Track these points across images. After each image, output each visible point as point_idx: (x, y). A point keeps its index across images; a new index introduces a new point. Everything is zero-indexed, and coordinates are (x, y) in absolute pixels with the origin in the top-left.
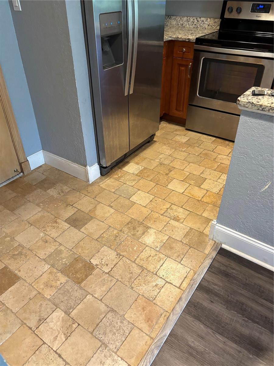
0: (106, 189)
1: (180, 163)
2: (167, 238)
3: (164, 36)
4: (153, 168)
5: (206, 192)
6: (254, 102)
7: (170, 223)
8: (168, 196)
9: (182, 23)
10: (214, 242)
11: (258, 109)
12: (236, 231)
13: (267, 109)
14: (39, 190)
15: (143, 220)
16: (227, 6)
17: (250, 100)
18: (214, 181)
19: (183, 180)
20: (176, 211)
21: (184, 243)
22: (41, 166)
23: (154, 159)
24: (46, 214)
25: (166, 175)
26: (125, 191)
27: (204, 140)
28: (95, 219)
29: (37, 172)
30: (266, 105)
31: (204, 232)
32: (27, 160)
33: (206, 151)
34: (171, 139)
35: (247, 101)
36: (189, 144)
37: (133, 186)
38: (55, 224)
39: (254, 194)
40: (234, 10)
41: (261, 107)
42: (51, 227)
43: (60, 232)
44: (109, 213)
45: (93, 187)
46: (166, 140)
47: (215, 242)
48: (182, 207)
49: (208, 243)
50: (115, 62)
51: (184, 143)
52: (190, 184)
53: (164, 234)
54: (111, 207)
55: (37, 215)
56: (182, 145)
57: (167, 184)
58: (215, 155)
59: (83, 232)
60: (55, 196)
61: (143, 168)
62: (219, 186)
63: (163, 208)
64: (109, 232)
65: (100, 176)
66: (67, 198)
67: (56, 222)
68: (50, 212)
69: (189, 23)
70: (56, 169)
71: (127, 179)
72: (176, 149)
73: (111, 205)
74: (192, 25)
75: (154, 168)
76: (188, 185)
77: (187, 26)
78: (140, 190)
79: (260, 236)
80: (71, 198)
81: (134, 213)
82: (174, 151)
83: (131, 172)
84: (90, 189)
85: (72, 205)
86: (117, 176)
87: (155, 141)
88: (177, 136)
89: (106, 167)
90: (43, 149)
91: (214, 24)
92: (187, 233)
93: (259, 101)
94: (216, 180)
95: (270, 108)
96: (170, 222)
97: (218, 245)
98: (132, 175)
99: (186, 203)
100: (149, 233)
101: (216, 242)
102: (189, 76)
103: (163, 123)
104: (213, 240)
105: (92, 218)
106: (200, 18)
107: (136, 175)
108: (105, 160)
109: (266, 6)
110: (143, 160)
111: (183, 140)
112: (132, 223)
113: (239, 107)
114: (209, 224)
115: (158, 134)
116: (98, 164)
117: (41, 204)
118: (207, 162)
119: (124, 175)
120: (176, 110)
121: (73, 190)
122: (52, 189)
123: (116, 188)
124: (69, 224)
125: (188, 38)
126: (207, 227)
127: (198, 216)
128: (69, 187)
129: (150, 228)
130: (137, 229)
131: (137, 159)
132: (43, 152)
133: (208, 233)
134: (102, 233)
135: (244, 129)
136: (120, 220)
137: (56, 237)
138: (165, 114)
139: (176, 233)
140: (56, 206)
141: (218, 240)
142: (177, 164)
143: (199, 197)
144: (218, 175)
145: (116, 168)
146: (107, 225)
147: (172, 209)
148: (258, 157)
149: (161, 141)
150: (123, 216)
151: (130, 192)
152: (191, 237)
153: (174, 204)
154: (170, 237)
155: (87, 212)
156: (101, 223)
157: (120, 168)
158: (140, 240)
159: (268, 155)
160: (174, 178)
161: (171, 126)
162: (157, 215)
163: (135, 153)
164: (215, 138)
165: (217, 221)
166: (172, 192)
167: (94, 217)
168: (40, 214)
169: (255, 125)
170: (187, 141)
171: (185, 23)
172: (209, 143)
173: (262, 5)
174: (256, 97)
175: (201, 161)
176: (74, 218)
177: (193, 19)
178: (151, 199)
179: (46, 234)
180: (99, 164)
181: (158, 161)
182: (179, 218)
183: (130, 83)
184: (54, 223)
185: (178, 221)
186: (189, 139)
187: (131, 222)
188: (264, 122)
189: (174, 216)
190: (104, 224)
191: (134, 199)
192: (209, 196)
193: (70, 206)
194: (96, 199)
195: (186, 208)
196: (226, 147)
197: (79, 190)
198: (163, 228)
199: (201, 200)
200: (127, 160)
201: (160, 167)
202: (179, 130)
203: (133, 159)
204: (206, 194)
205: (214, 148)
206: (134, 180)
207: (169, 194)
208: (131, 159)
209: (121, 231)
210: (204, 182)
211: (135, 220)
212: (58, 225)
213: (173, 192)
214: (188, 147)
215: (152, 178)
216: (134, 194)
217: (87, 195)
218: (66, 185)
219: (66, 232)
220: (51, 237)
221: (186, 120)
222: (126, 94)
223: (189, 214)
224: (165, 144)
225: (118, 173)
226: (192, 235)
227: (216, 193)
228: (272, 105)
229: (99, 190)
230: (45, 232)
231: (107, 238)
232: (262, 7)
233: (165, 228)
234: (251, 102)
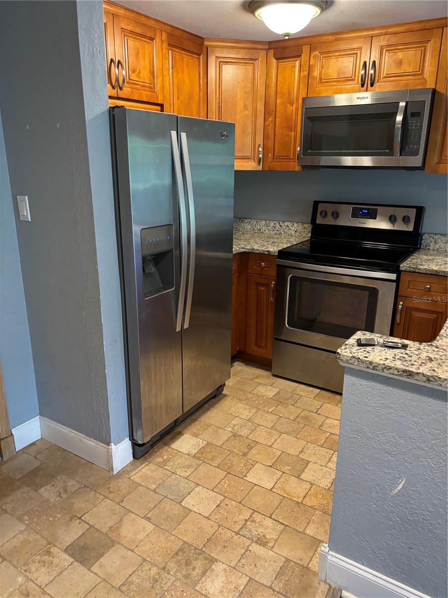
0: (141, 484)
1: (265, 433)
2: (247, 582)
3: (234, 246)
4: (221, 443)
5: (310, 486)
6: (361, 358)
7: (252, 549)
8: (246, 496)
9: (258, 228)
10: (328, 587)
11: (368, 368)
12: (363, 564)
13: (380, 367)
14: (26, 489)
15: (204, 545)
16: (319, 210)
17: (355, 353)
18: (321, 465)
19: (271, 465)
20: (261, 526)
21: (275, 591)
22: (33, 444)
23: (223, 427)
24: (33, 536)
25: (243, 455)
26: (173, 488)
27: (302, 394)
28: (118, 546)
29: (26, 454)
30: (378, 362)
31: (309, 566)
32: (12, 434)
33: (306, 413)
34: (249, 391)
35: (351, 355)
36: (279, 400)
37: (188, 478)
38: (46, 558)
39: (382, 498)
40: (329, 214)
41: (372, 365)
42: (39, 563)
43: (55, 573)
44: (145, 532)
45: (120, 480)
46: (242, 393)
47: (330, 586)
48: (270, 517)
49: (318, 589)
50: (162, 286)
51: (271, 398)
52: (284, 473)
53: (240, 574)
54: (149, 519)
55: (15, 539)
56: (268, 402)
57: (245, 472)
58: (320, 419)
59: (96, 574)
60: (52, 500)
61: (205, 443)
62: (330, 474)
63: (237, 520)
64: (142, 572)
65: (132, 459)
66: (73, 504)
67: (48, 553)
68: (41, 533)
69: (269, 228)
70: (59, 447)
71: (178, 464)
72: (258, 410)
73: (149, 515)
74: (273, 230)
75: (223, 444)
76: (281, 473)
77: (267, 231)
78: (199, 485)
79: (404, 575)
80: (79, 504)
81: (188, 532)
82: (256, 412)
83: (185, 450)
84: (113, 485)
85: (80, 518)
86: (160, 460)
87: (226, 395)
88: (260, 386)
89: (144, 444)
90: (41, 414)
91: (303, 231)
92: (281, 569)
93: (367, 355)
94: (325, 464)
95: (384, 366)
96: (250, 548)
97: (335, 593)
98: (187, 457)
99: (277, 508)
100: (214, 572)
101: (332, 587)
102: (272, 299)
103: (237, 365)
104: (325, 582)
105: (113, 543)
106: (284, 222)
107: (193, 457)
108: (141, 432)
109: (370, 211)
110: (205, 429)
111: (269, 393)
112: (185, 552)
113: (341, 363)
114: (318, 549)
115: (229, 383)
116: (130, 440)
117: (25, 516)
118: (310, 433)
119: (173, 456)
120: (256, 345)
121: (85, 486)
122: (48, 487)
123: (158, 483)
124: (71, 555)
125: (267, 250)
126: (315, 556)
127: (299, 534)
128: (78, 482)
129: (216, 560)
130: (192, 565)
131: (195, 427)
132: (40, 418)
133: (316, 569)
134: (130, 573)
135: (352, 394)
136: (164, 546)
137: (46, 585)
138: (239, 352)
139: (262, 571)
140: (51, 519)
141: (334, 583)
142: (260, 436)
143: (298, 496)
144: (328, 455)
145: (160, 444)
146: (139, 558)
147: (254, 521)
148: (379, 438)
149: (235, 395)
150: (169, 539)
151: (182, 489)
152: (287, 579)
153: (257, 512)
154: (251, 578)
155: (105, 531)
156: (130, 553)
157: (167, 444)
158: (197, 588)
159: (393, 434)
160: (257, 462)
161: (250, 369)
162: (229, 534)
163: (193, 417)
164: (319, 390)
165: (328, 546)
166: (253, 487)
167: (117, 540)
168: (21, 538)
169: (366, 389)
170: (275, 395)
171: (264, 228)
172: (310, 398)
173: (365, 209)
174: (363, 349)
175: (299, 430)
176: (82, 544)
177: (275, 224)
178: (219, 503)
179: (29, 579)
180: (132, 438)
181: (230, 429)
182: (266, 538)
183: (184, 314)
184: (44, 555)
185: (264, 546)
186: (278, 392)
187: (183, 549)
188: (379, 386)
189: (259, 535)
190: (134, 556)
191: (189, 502)
192: (315, 495)
193: (76, 520)
194: (122, 504)
195: (277, 519)
196: (336, 406)
197: (93, 488)
198: (239, 561)
199: (302, 503)
200: (178, 430)
201: (233, 442)
202: (263, 377)
203: (190, 428)
204: (310, 490)
205: (318, 407)
206: (189, 466)
207: (249, 492)
208: (186, 427)
209: (164, 568)
210: (305, 468)
211: (190, 545)
212: (51, 558)
213: (256, 487)
214: (278, 405)
215: (220, 461)
216: (189, 494)
217: (107, 498)
218: (73, 479)
219: (65, 573)
220: (37, 585)
221: (271, 360)
222: (178, 329)
223: (283, 530)
224: (240, 400)
225: (163, 454)
226: (289, 574)
227: (327, 488)
228: (386, 363)
229: (129, 487)
230: (27, 574)
231: (138, 584)
232: (366, 211)
233: (243, 561)
234: (357, 357)
